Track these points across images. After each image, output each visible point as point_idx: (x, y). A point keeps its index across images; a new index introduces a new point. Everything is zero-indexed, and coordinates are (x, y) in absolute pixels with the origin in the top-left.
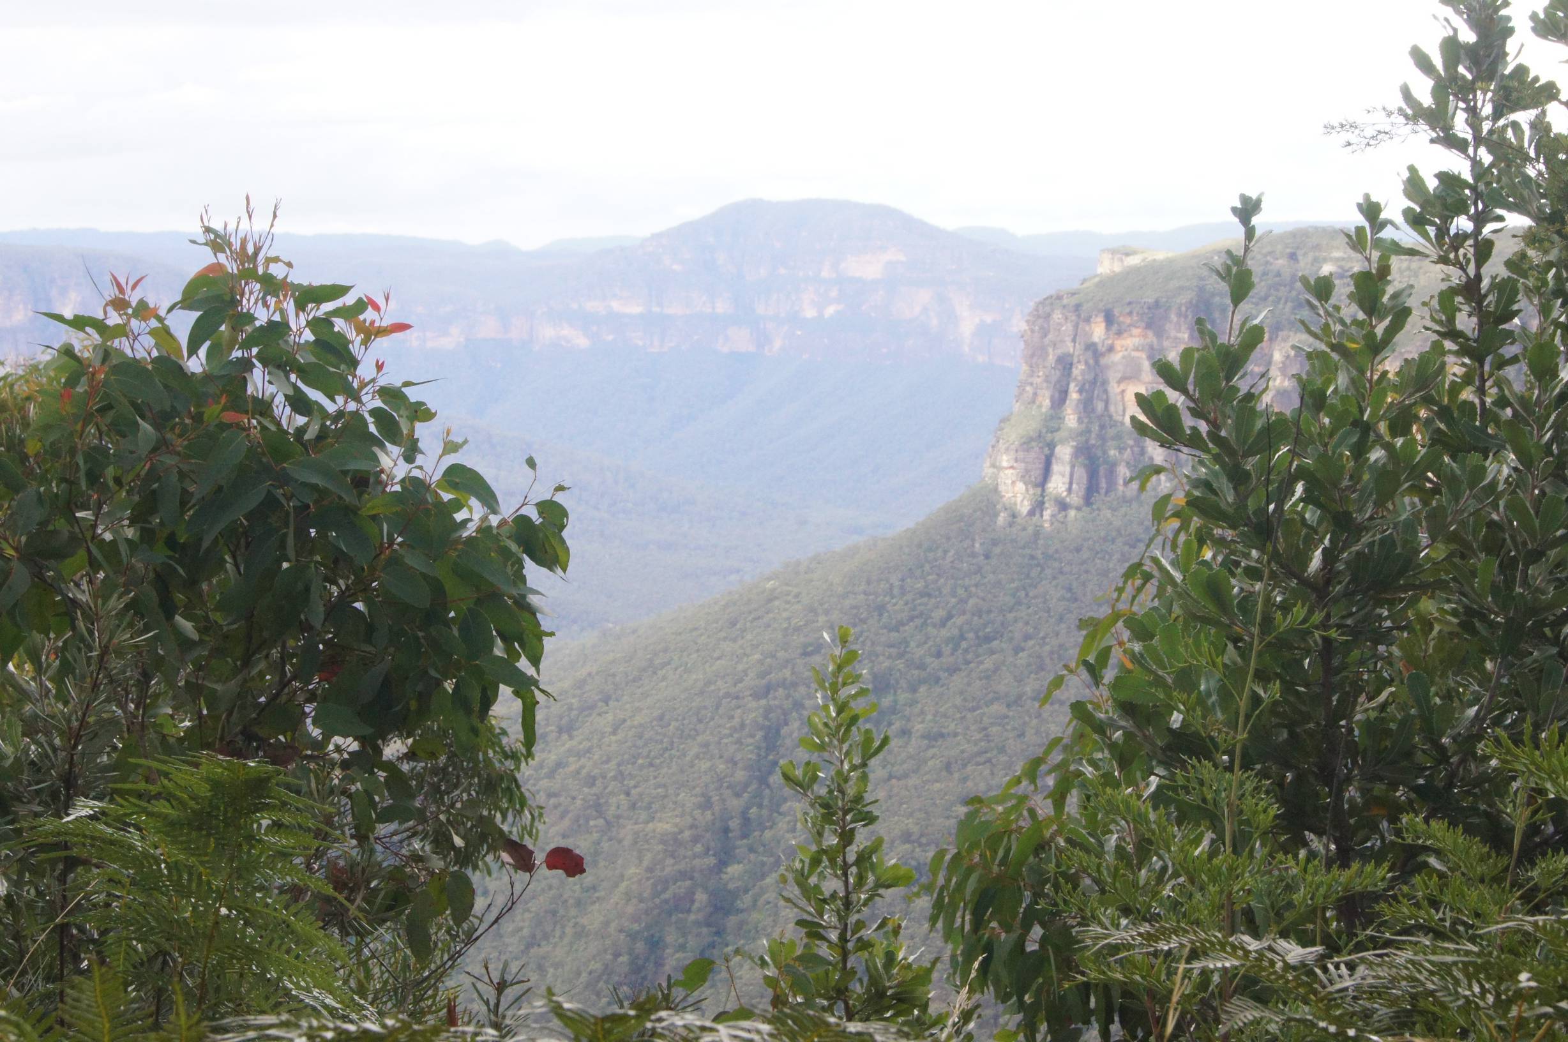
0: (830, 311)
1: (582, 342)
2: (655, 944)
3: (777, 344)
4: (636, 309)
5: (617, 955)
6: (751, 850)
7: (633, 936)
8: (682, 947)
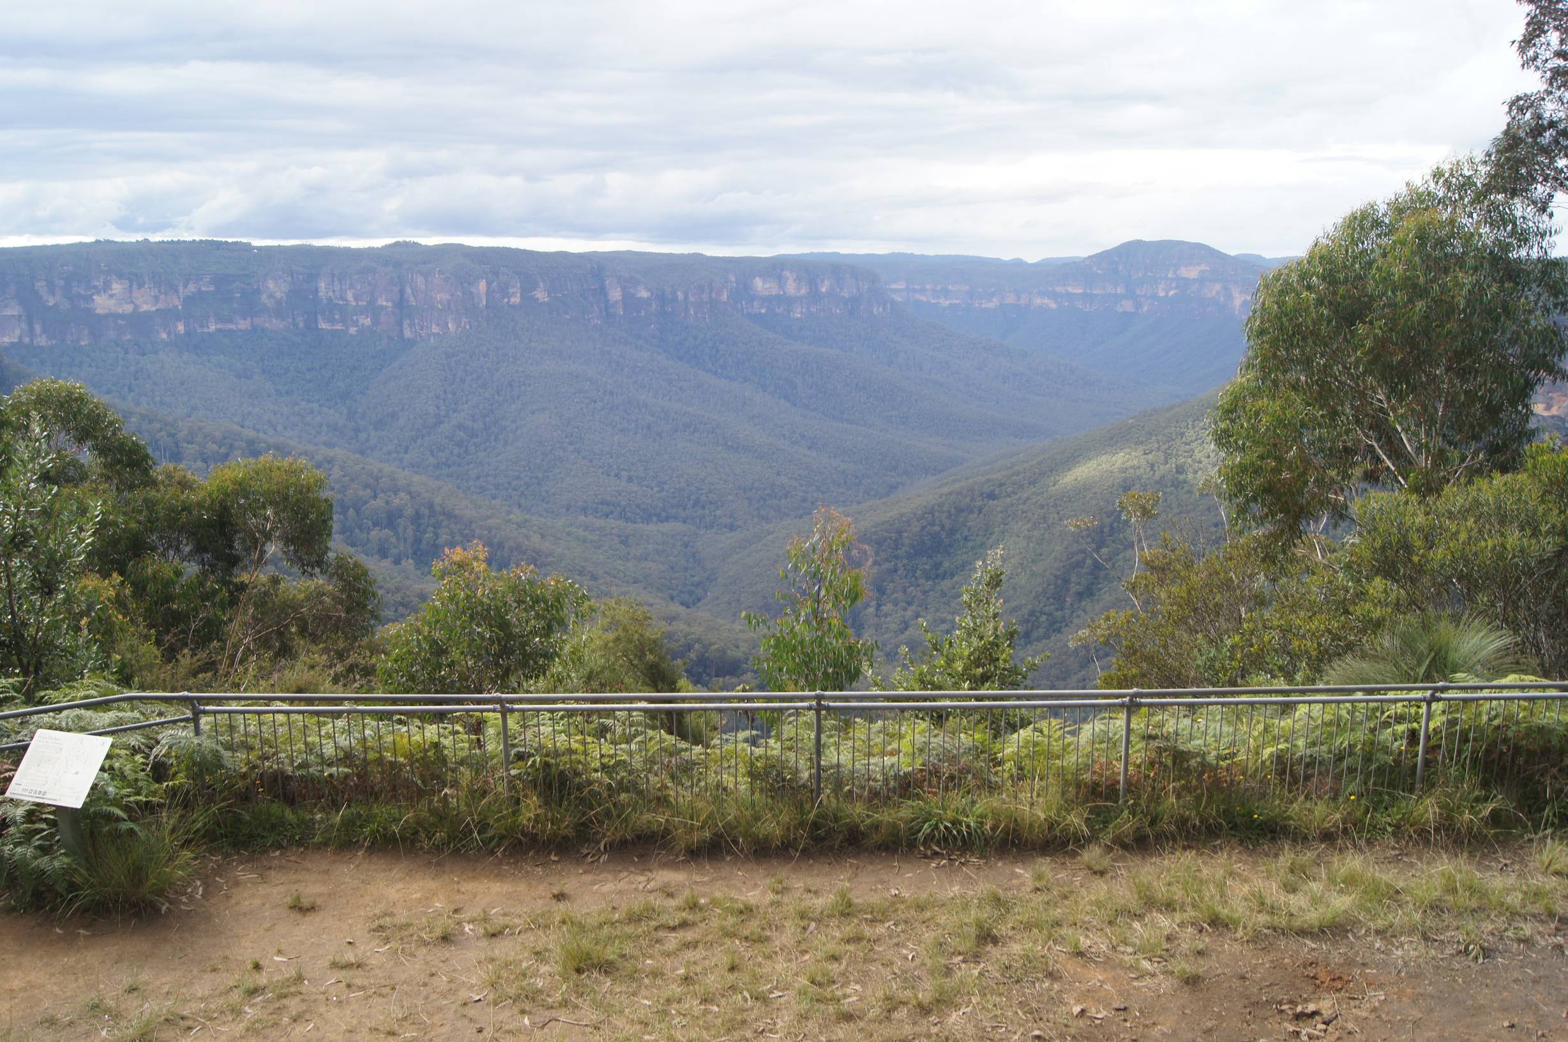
0: (1172, 293)
1: (1054, 306)
2: (1066, 581)
3: (1146, 308)
4: (1080, 291)
5: (1049, 585)
6: (1114, 542)
7: (1056, 577)
8: (1079, 584)
